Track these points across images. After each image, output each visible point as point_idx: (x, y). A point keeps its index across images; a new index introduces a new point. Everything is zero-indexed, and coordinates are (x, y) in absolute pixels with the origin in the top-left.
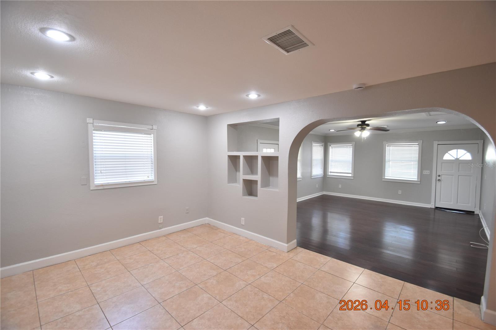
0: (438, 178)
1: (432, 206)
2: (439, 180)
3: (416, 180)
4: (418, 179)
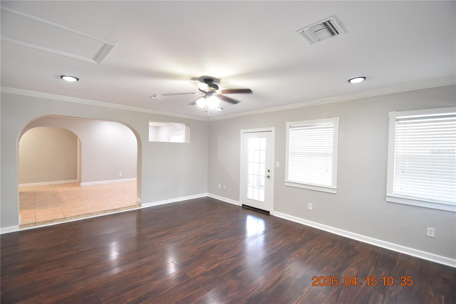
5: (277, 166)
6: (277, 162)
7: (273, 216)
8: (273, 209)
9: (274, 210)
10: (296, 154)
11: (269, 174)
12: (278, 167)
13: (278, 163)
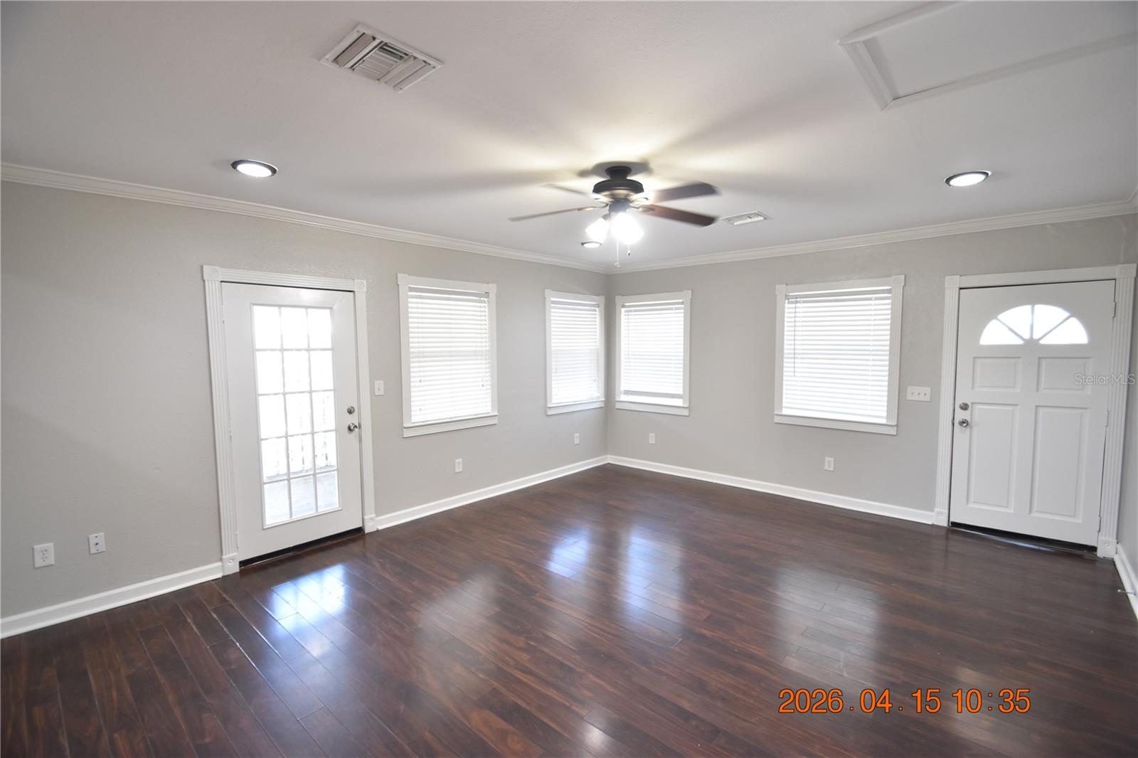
0: (961, 415)
1: (936, 517)
2: (964, 423)
3: (884, 421)
4: (888, 417)
5: (377, 393)
6: (376, 382)
7: (378, 531)
8: (374, 515)
9: (378, 515)
10: (424, 357)
11: (353, 419)
12: (382, 393)
13: (380, 386)
